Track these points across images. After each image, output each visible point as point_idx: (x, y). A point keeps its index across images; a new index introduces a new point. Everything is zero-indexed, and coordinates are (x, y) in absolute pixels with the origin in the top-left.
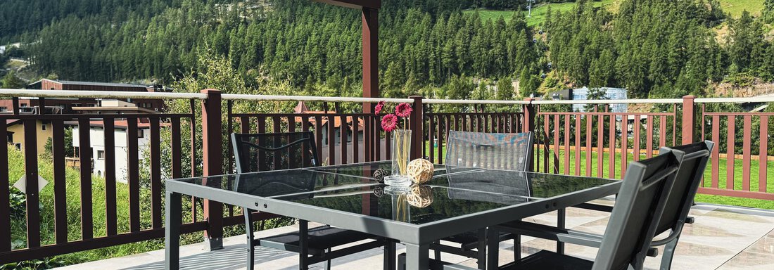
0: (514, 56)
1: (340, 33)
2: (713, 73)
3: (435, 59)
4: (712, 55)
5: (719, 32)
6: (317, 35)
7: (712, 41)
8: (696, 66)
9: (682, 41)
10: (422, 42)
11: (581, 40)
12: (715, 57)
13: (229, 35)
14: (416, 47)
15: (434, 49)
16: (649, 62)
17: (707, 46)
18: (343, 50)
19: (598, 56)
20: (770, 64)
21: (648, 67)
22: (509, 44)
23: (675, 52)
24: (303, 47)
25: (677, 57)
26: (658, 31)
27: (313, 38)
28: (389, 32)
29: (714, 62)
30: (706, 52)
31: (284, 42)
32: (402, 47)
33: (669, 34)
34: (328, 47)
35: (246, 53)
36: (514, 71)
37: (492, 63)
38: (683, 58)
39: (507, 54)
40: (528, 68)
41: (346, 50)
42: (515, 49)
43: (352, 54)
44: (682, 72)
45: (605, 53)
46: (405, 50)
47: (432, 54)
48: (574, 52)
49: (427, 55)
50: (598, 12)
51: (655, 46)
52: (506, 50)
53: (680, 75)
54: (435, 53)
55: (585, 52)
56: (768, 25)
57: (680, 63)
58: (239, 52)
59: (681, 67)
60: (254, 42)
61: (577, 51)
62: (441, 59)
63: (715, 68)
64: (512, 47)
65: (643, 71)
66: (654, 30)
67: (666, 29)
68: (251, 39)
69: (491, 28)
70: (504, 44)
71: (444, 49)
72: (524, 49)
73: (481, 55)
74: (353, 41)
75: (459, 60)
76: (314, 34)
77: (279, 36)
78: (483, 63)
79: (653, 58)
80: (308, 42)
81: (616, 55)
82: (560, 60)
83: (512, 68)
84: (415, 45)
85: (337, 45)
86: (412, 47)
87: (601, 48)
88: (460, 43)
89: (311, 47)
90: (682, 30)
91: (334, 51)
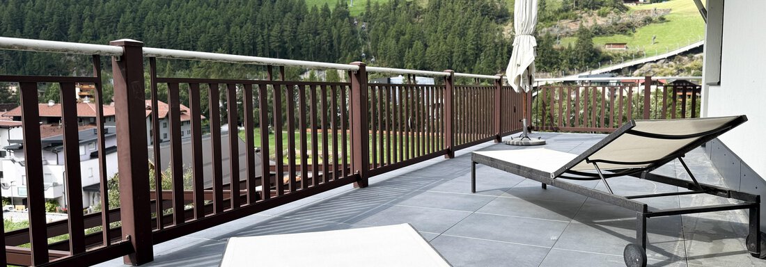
0: (339, 43)
1: (158, 11)
2: (501, 63)
3: (263, 43)
4: (500, 48)
5: (506, 28)
6: (131, 12)
7: (501, 36)
8: (488, 57)
9: (478, 36)
10: (249, 24)
11: (397, 31)
12: (502, 49)
13: (23, 9)
14: (244, 29)
15: (261, 33)
16: (452, 53)
17: (496, 40)
18: (162, 29)
19: (411, 46)
20: (542, 56)
21: (451, 57)
22: (335, 32)
23: (472, 45)
24: (115, 25)
25: (474, 49)
26: (459, 25)
27: (128, 15)
28: (213, 12)
29: (502, 54)
30: (496, 45)
31: (92, 18)
32: (228, 28)
33: (468, 29)
34: (144, 26)
35: (46, 29)
36: (339, 57)
37: (320, 49)
38: (479, 50)
39: (332, 41)
40: (352, 55)
41: (165, 29)
42: (339, 37)
43: (172, 34)
44: (478, 62)
45: (418, 44)
46: (231, 31)
47: (260, 38)
48: (392, 43)
49: (254, 38)
50: (411, 5)
51: (457, 40)
52: (332, 37)
53: (476, 65)
54: (263, 36)
55: (400, 43)
56: (542, 23)
57: (476, 54)
58: (37, 28)
59: (476, 58)
60: (55, 17)
61: (394, 42)
62: (269, 43)
63: (503, 59)
64: (337, 34)
65: (448, 61)
66: (456, 25)
67: (465, 24)
68: (52, 14)
69: (317, 15)
70: (330, 31)
71: (271, 33)
72: (348, 36)
73: (308, 40)
74: (172, 20)
75: (287, 45)
76: (128, 11)
77: (86, 12)
78: (311, 49)
79: (455, 50)
80: (121, 19)
81: (426, 46)
82: (380, 49)
83: (338, 54)
84: (241, 27)
85: (156, 24)
86: (239, 29)
87: (413, 39)
88: (288, 28)
89: (125, 24)
90: (477, 25)
91: (151, 31)
